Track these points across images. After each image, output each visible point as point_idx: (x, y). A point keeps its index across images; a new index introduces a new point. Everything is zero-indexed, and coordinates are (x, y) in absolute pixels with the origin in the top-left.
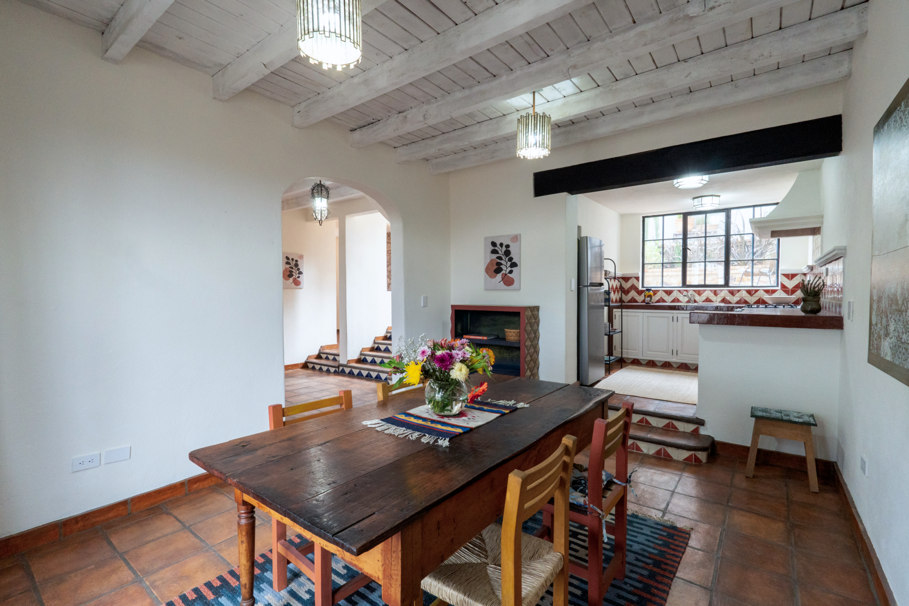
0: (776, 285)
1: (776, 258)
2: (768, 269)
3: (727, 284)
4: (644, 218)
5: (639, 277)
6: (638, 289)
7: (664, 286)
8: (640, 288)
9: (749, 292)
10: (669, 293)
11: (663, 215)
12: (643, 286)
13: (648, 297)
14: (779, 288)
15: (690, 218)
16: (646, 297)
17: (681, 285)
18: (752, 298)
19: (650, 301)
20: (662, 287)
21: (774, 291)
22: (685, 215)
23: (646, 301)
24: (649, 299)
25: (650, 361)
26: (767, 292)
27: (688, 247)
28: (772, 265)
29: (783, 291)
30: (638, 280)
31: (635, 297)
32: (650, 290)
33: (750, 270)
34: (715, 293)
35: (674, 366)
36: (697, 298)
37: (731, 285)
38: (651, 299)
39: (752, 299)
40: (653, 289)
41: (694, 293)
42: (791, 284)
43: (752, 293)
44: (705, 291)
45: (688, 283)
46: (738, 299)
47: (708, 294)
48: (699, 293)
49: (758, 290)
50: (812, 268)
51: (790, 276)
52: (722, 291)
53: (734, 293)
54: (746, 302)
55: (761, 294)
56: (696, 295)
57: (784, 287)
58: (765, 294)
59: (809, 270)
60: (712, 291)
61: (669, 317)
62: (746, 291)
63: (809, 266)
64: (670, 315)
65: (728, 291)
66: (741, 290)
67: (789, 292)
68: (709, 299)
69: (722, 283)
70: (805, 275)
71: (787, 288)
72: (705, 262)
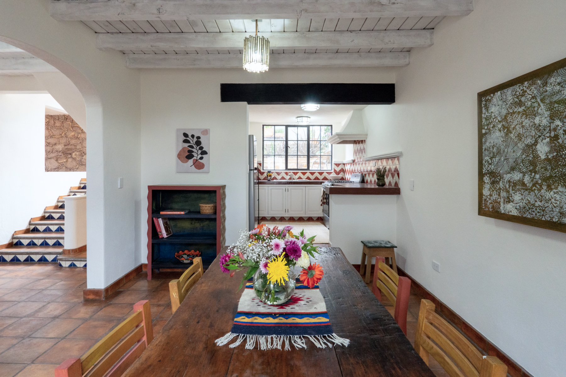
0: (331, 169)
1: (331, 155)
2: (326, 161)
3: (308, 169)
4: (263, 126)
5: (261, 164)
7: (275, 169)
8: (262, 171)
10: (278, 174)
11: (275, 125)
12: (263, 170)
14: (333, 171)
15: (289, 128)
16: (268, 176)
17: (285, 169)
18: (321, 176)
19: (271, 178)
20: (275, 170)
21: (330, 173)
22: (287, 126)
23: (268, 179)
24: (270, 177)
25: (272, 217)
26: (327, 173)
27: (288, 146)
28: (329, 158)
29: (335, 173)
30: (261, 166)
32: (270, 172)
33: (319, 161)
34: (304, 174)
35: (286, 219)
36: (294, 177)
37: (310, 168)
38: (271, 177)
40: (272, 171)
41: (293, 174)
42: (338, 169)
43: (321, 174)
44: (298, 172)
45: (289, 167)
46: (315, 177)
47: (300, 174)
48: (295, 174)
49: (323, 172)
50: (354, 161)
51: (338, 165)
52: (306, 172)
53: (312, 174)
54: (318, 179)
55: (325, 175)
56: (294, 175)
57: (335, 171)
58: (327, 175)
59: (351, 162)
60: (302, 173)
61: (283, 189)
62: (318, 172)
63: (352, 160)
64: (284, 188)
65: (310, 172)
66: (315, 172)
67: (337, 173)
68: (300, 177)
69: (306, 168)
70: (344, 164)
71: (336, 171)
72: (297, 155)
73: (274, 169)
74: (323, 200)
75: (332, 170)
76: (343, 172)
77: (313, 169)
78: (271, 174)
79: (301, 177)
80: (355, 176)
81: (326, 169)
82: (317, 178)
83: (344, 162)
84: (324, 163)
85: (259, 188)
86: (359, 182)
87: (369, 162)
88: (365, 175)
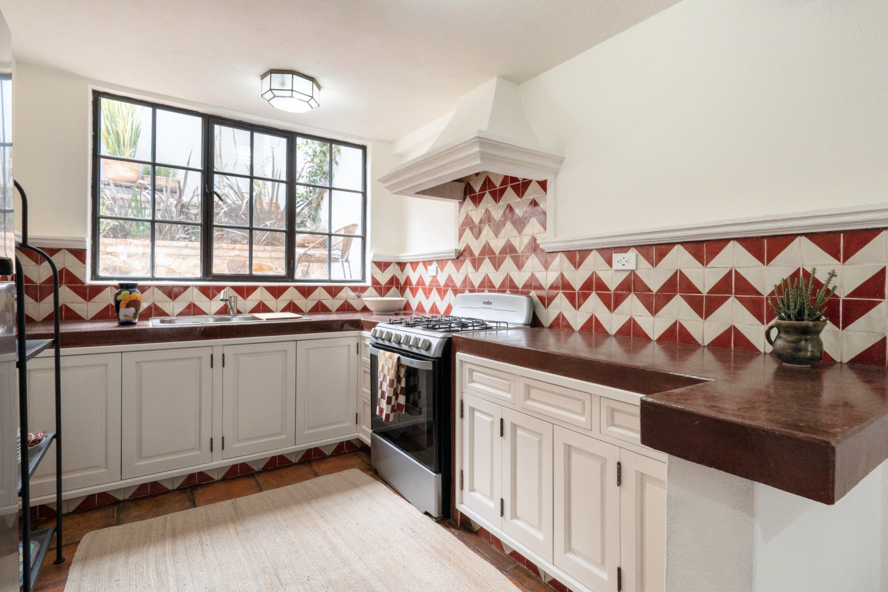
0: (360, 278)
1: (360, 234)
3: (291, 275)
4: (97, 96)
5: (85, 250)
6: (84, 283)
7: (157, 276)
8: (88, 281)
9: (329, 290)
10: (172, 293)
11: (155, 106)
12: (95, 275)
13: (128, 306)
14: (369, 282)
16: (122, 304)
18: (335, 300)
19: (134, 313)
20: (153, 279)
21: (364, 289)
22: (209, 122)
23: (122, 318)
24: (132, 310)
26: (354, 289)
27: (216, 189)
29: (373, 287)
30: (83, 260)
31: (73, 307)
32: (133, 286)
34: (277, 292)
37: (298, 275)
38: (137, 310)
39: (333, 304)
40: (140, 283)
41: (233, 293)
42: (383, 278)
43: (333, 291)
44: (254, 288)
45: (216, 270)
46: (314, 303)
47: (260, 295)
48: (244, 293)
49: (341, 288)
50: (460, 256)
51: (382, 266)
52: (285, 289)
53: (306, 292)
54: (325, 310)
55: (347, 295)
56: (239, 298)
57: (375, 282)
58: (353, 294)
59: (453, 255)
60: (268, 288)
61: (200, 358)
62: (325, 288)
63: (456, 250)
64: (205, 354)
65: (296, 287)
66: (316, 288)
67: (381, 290)
68: (264, 305)
69: (282, 272)
71: (378, 283)
72: (251, 229)
73: (149, 275)
75: (364, 279)
76: (397, 288)
77: (312, 277)
78: (137, 294)
79: (266, 303)
80: (489, 303)
81: (342, 278)
82: (320, 308)
84: (336, 260)
85: (62, 364)
86: (525, 324)
87: (576, 257)
88: (546, 301)
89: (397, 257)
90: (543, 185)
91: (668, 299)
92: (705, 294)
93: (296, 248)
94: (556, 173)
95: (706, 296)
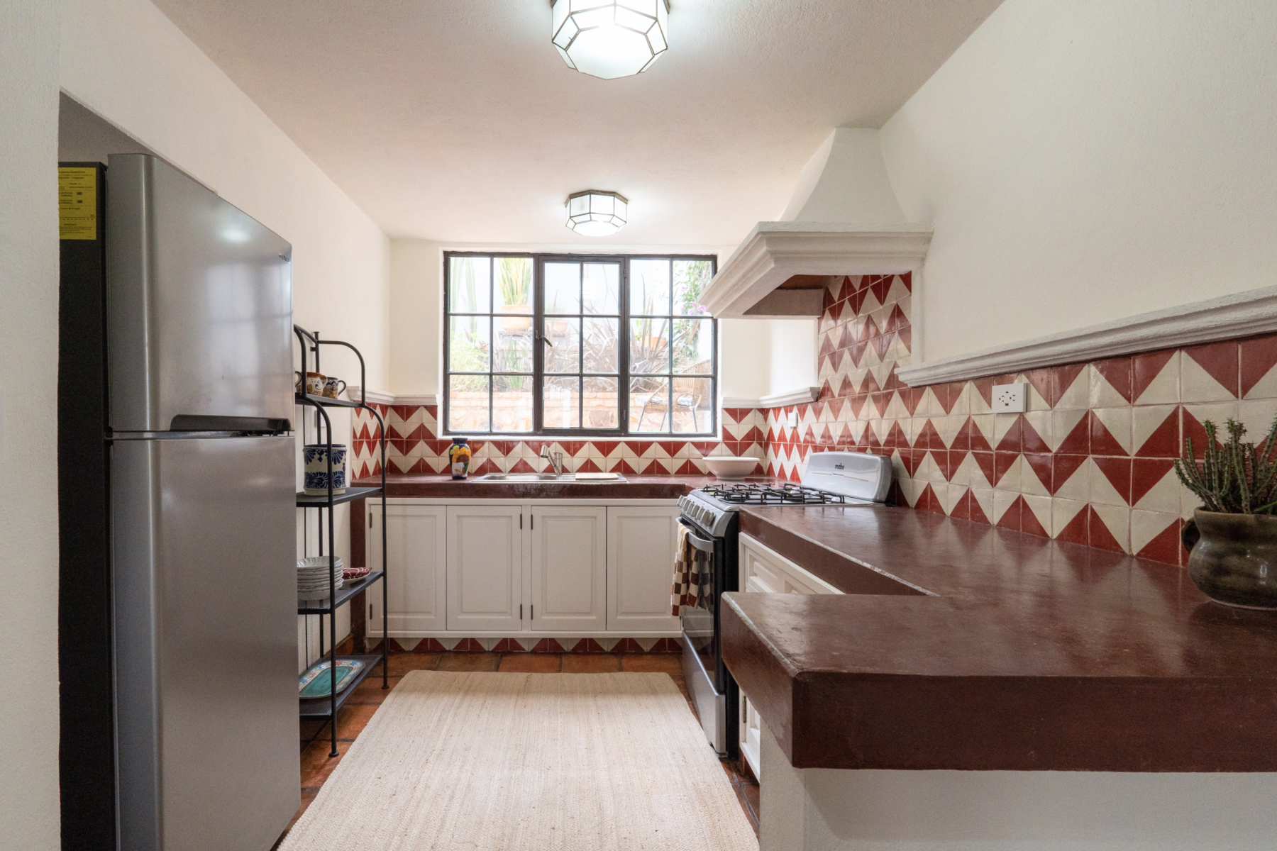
0: (710, 431)
1: (710, 373)
2: (690, 399)
3: (623, 429)
5: (436, 406)
6: (435, 438)
7: (494, 431)
8: (440, 436)
9: (666, 446)
10: (506, 448)
11: (492, 255)
12: (446, 432)
13: (458, 460)
14: (719, 438)
15: (549, 268)
16: (454, 459)
17: (531, 430)
18: (674, 460)
19: (465, 470)
20: (491, 434)
21: (713, 445)
22: (541, 259)
23: (454, 472)
24: (461, 465)
25: (464, 641)
26: (698, 446)
27: (546, 335)
28: (702, 389)
29: (727, 444)
30: (434, 415)
31: (428, 460)
32: (464, 441)
33: (663, 398)
34: (606, 449)
35: (526, 648)
36: (567, 460)
37: (632, 428)
38: (466, 465)
39: (672, 464)
40: (470, 438)
41: (561, 449)
42: (739, 431)
43: (672, 448)
44: (582, 444)
45: (548, 423)
46: (648, 463)
47: (588, 451)
48: (572, 449)
49: (683, 444)
50: (820, 394)
51: (738, 414)
52: (615, 444)
53: (639, 448)
54: (662, 471)
55: (688, 452)
56: (566, 454)
57: (728, 437)
58: (697, 452)
59: (809, 397)
60: (596, 444)
61: (512, 517)
62: (662, 444)
63: (812, 389)
64: (515, 513)
65: (628, 443)
66: (651, 443)
67: (737, 447)
68: (592, 463)
69: (615, 425)
70: (764, 412)
71: (733, 438)
72: (581, 376)
73: (488, 430)
74: (684, 586)
75: (714, 434)
76: (761, 445)
77: (642, 431)
78: (467, 449)
79: (594, 461)
80: (840, 467)
81: (693, 431)
82: (656, 468)
83: (767, 402)
84: (684, 408)
85: (387, 513)
86: (876, 501)
87: (947, 390)
88: (912, 464)
89: (759, 401)
90: (907, 279)
91: (1076, 463)
92: (1132, 456)
93: (631, 394)
94: (923, 260)
95: (1135, 460)
